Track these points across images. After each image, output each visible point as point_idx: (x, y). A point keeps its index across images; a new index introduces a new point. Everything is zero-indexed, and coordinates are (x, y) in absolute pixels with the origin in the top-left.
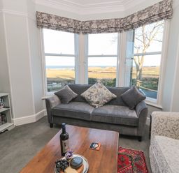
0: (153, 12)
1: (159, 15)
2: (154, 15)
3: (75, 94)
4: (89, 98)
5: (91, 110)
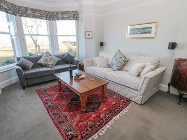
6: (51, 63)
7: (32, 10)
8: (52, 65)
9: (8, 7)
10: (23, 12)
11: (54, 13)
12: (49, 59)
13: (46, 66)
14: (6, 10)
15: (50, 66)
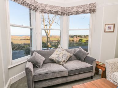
0: (86, 8)
1: (90, 10)
2: (87, 10)
3: (44, 59)
4: (58, 59)
5: (61, 68)
6: (63, 60)
7: (50, 6)
8: (64, 61)
9: (31, 3)
10: (43, 8)
11: (70, 8)
12: (61, 55)
13: (57, 62)
14: (28, 5)
15: (61, 63)
